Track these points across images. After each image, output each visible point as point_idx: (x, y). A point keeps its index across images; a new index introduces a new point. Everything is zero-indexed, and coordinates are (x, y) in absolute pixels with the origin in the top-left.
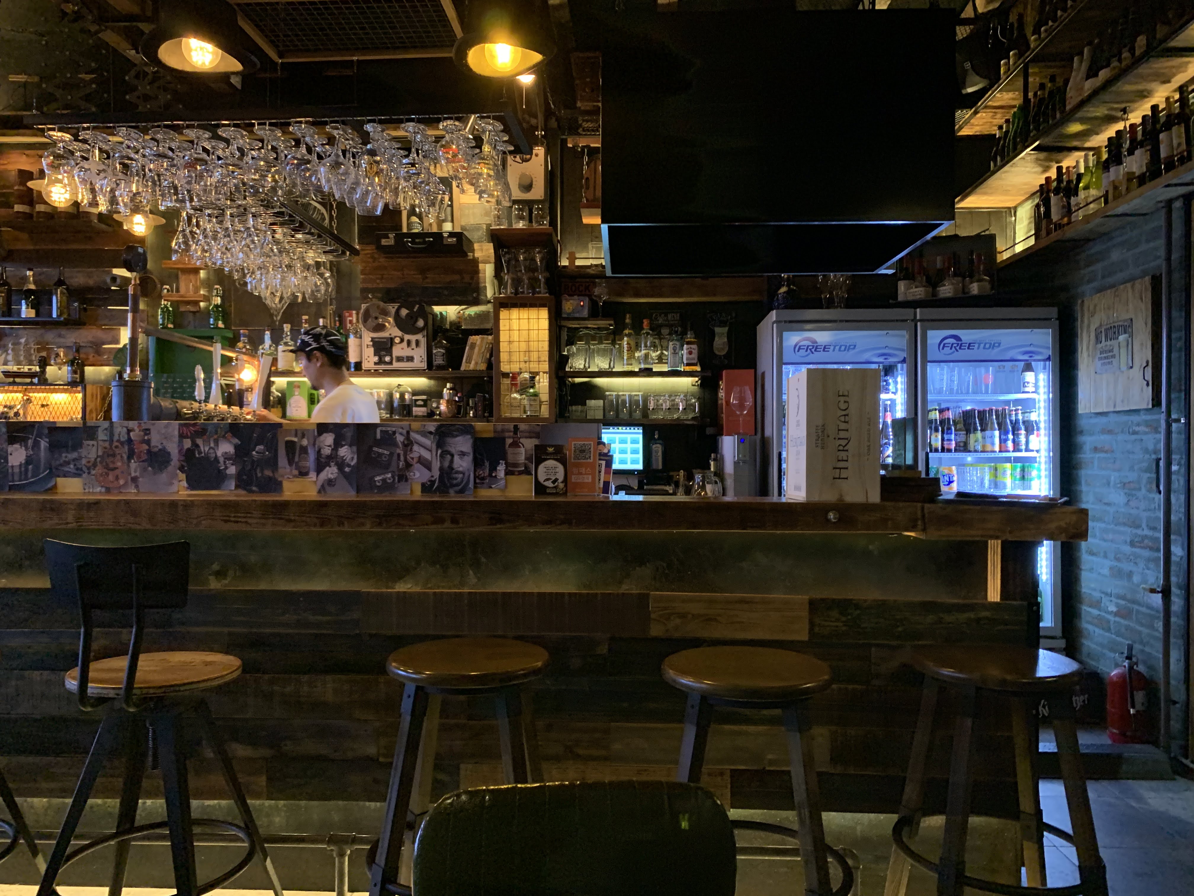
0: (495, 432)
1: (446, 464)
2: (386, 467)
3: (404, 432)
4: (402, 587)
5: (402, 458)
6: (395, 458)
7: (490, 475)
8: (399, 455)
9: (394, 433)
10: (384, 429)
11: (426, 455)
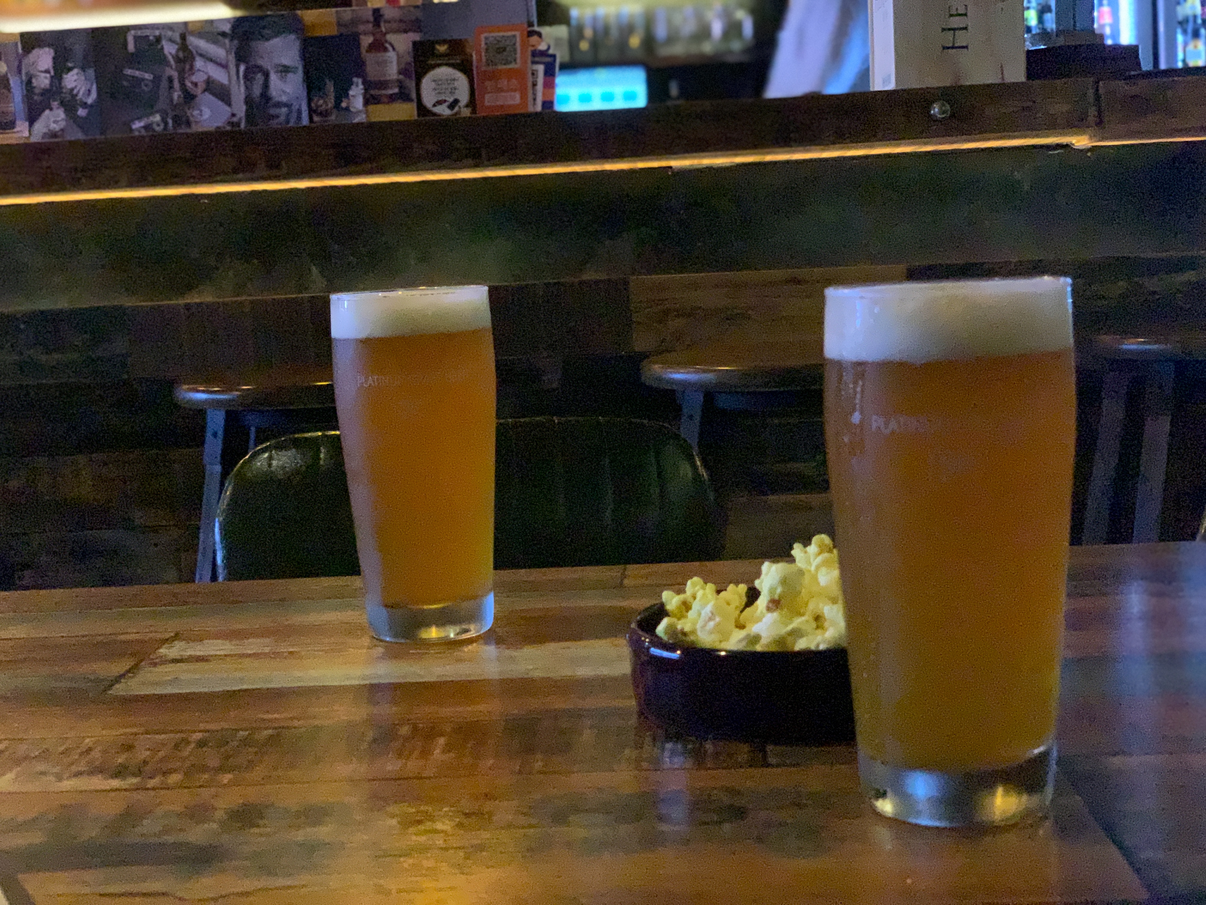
0: (339, 24)
1: (257, 91)
2: (150, 106)
5: (176, 84)
6: (164, 84)
7: (337, 106)
8: (170, 80)
9: (158, 39)
10: (139, 33)
11: (220, 76)
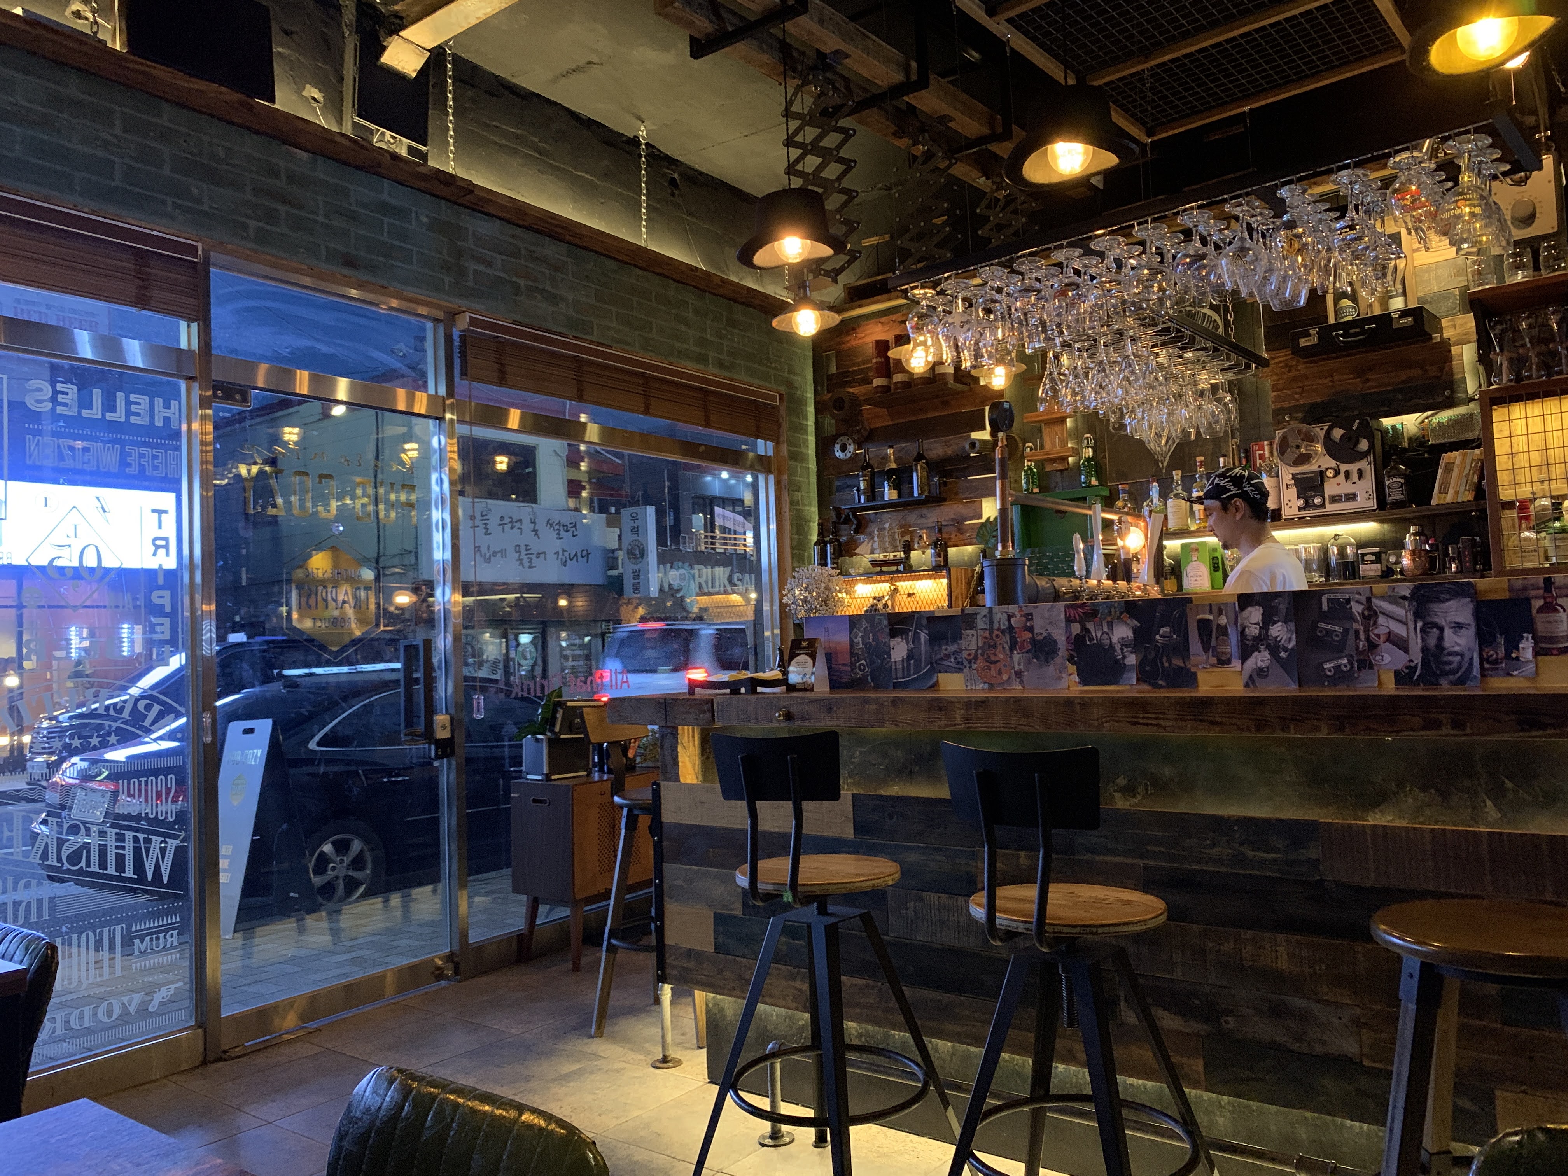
0: (1511, 590)
1: (1432, 642)
2: (1338, 649)
3: (1363, 599)
4: (1378, 819)
5: (1362, 636)
6: (1352, 636)
7: (1508, 656)
8: (1357, 632)
9: (1348, 601)
10: (1332, 596)
11: (1400, 630)
